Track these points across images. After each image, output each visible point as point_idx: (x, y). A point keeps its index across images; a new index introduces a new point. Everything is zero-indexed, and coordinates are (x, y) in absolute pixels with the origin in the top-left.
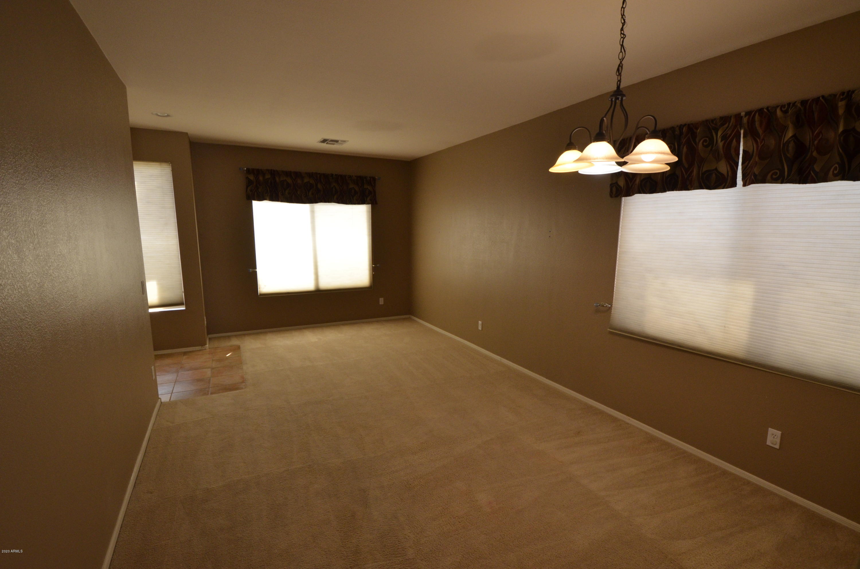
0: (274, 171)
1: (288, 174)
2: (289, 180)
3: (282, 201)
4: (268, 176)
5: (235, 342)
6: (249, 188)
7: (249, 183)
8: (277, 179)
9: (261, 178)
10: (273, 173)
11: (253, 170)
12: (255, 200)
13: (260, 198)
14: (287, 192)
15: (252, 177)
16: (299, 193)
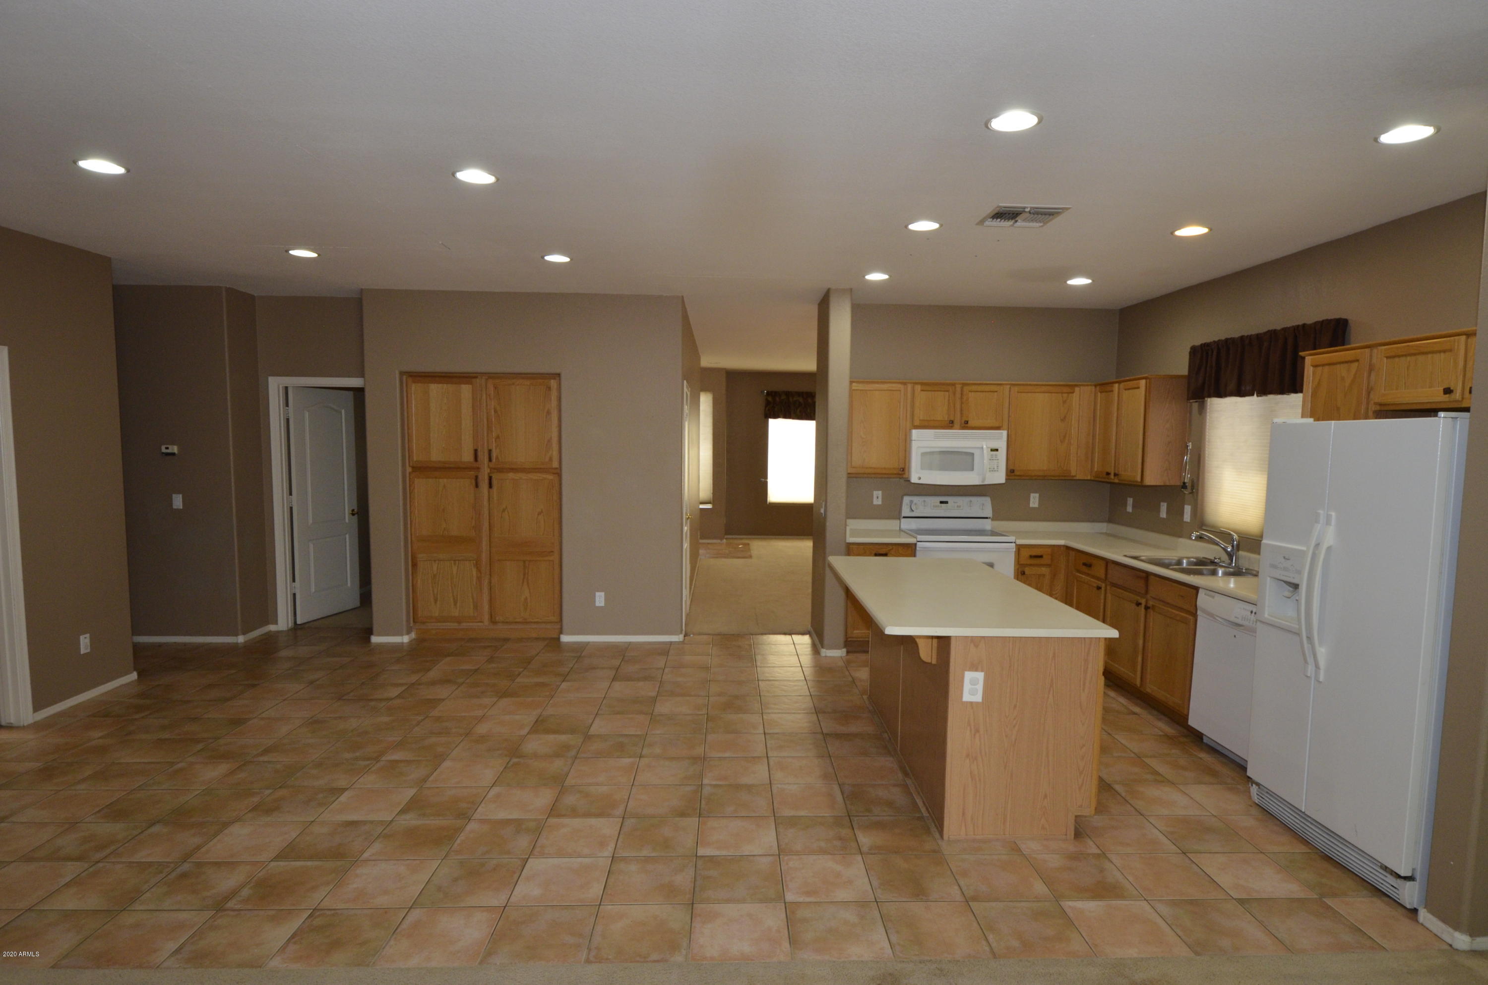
0: (789, 392)
1: (800, 394)
2: (801, 400)
3: (793, 419)
4: (783, 397)
5: (746, 541)
6: (767, 409)
7: (768, 403)
8: (791, 400)
9: (777, 399)
10: (788, 394)
11: (772, 392)
12: (771, 418)
13: (775, 416)
14: (798, 410)
15: (770, 399)
16: (808, 410)
